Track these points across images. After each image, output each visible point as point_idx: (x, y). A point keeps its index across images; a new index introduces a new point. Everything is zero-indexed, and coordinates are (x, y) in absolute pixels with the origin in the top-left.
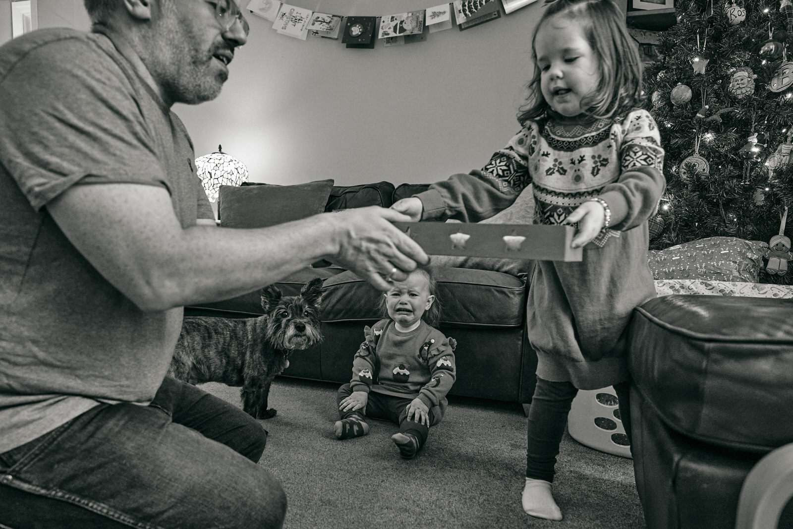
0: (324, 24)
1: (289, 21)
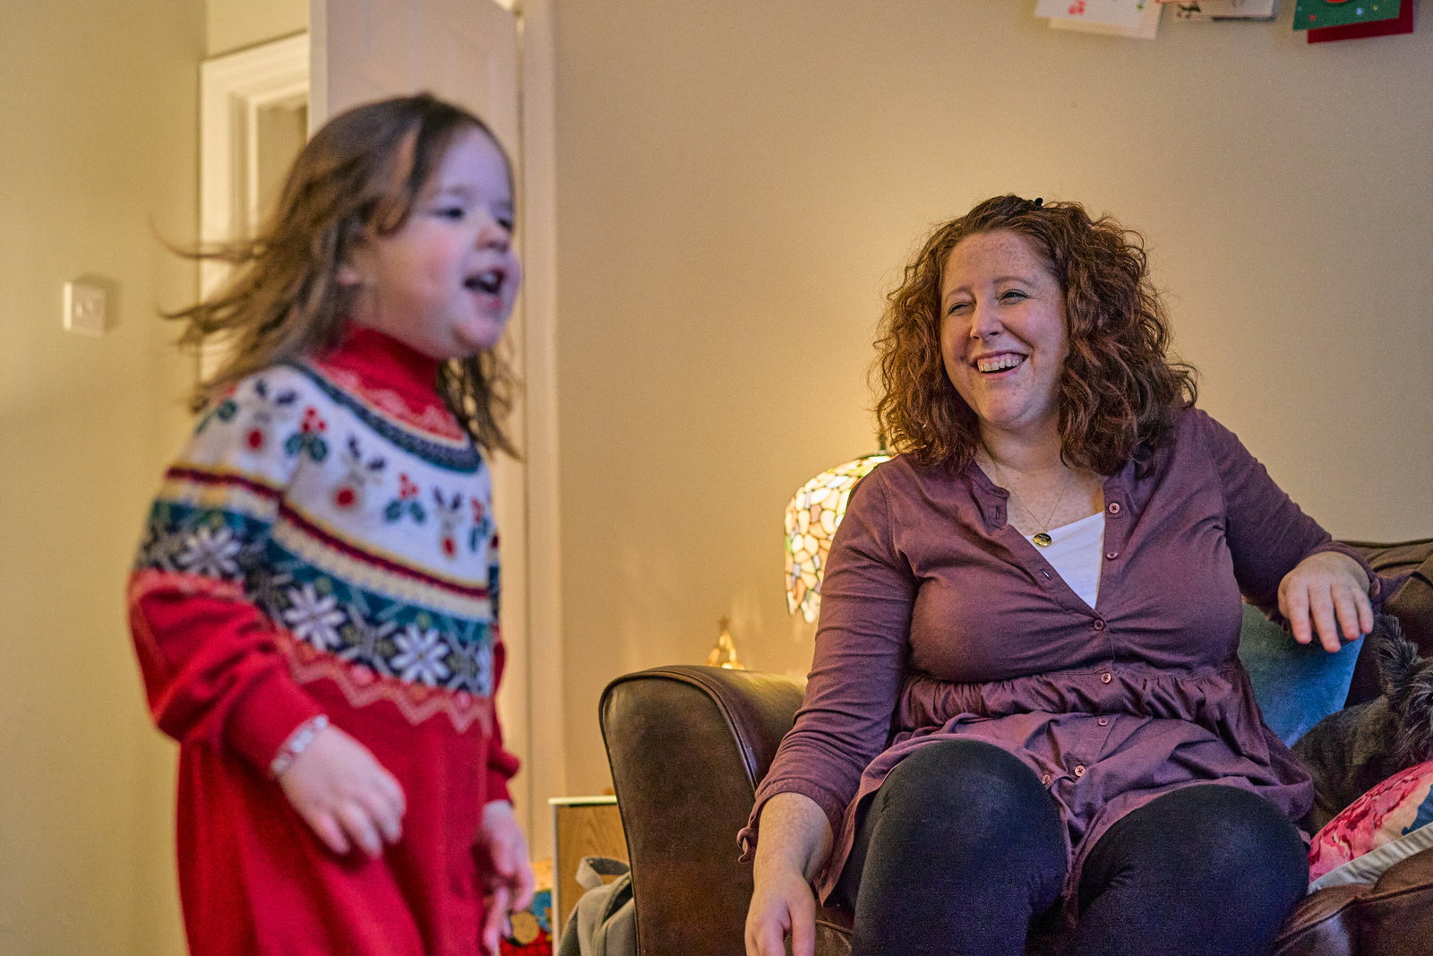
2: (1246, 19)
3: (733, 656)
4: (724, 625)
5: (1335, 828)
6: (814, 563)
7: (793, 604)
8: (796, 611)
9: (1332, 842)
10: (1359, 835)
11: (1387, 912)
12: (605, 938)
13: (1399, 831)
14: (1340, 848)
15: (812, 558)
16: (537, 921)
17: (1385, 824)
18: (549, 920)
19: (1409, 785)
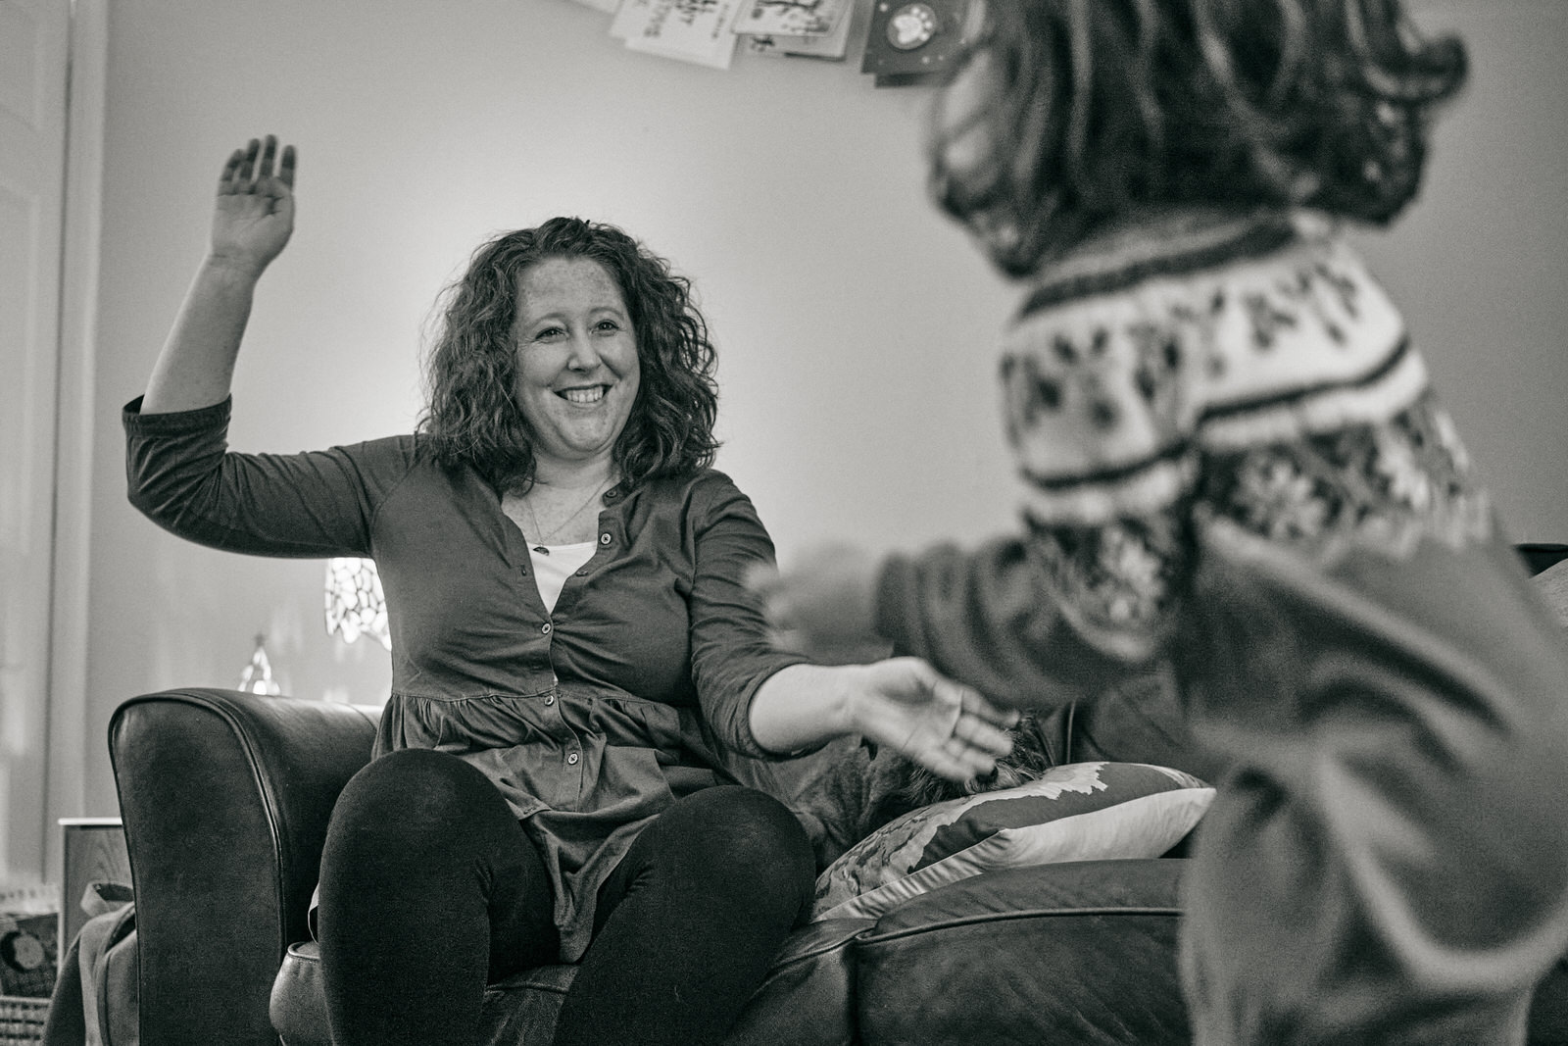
0: (797, 10)
1: (668, 9)
2: (817, 58)
3: (267, 673)
4: (260, 641)
5: (846, 863)
6: (355, 581)
7: (332, 625)
8: (335, 631)
9: (842, 877)
10: (867, 872)
11: (885, 955)
12: (107, 967)
13: (905, 870)
14: (848, 883)
15: (354, 577)
16: (43, 945)
17: (894, 861)
18: (55, 945)
19: (916, 826)
